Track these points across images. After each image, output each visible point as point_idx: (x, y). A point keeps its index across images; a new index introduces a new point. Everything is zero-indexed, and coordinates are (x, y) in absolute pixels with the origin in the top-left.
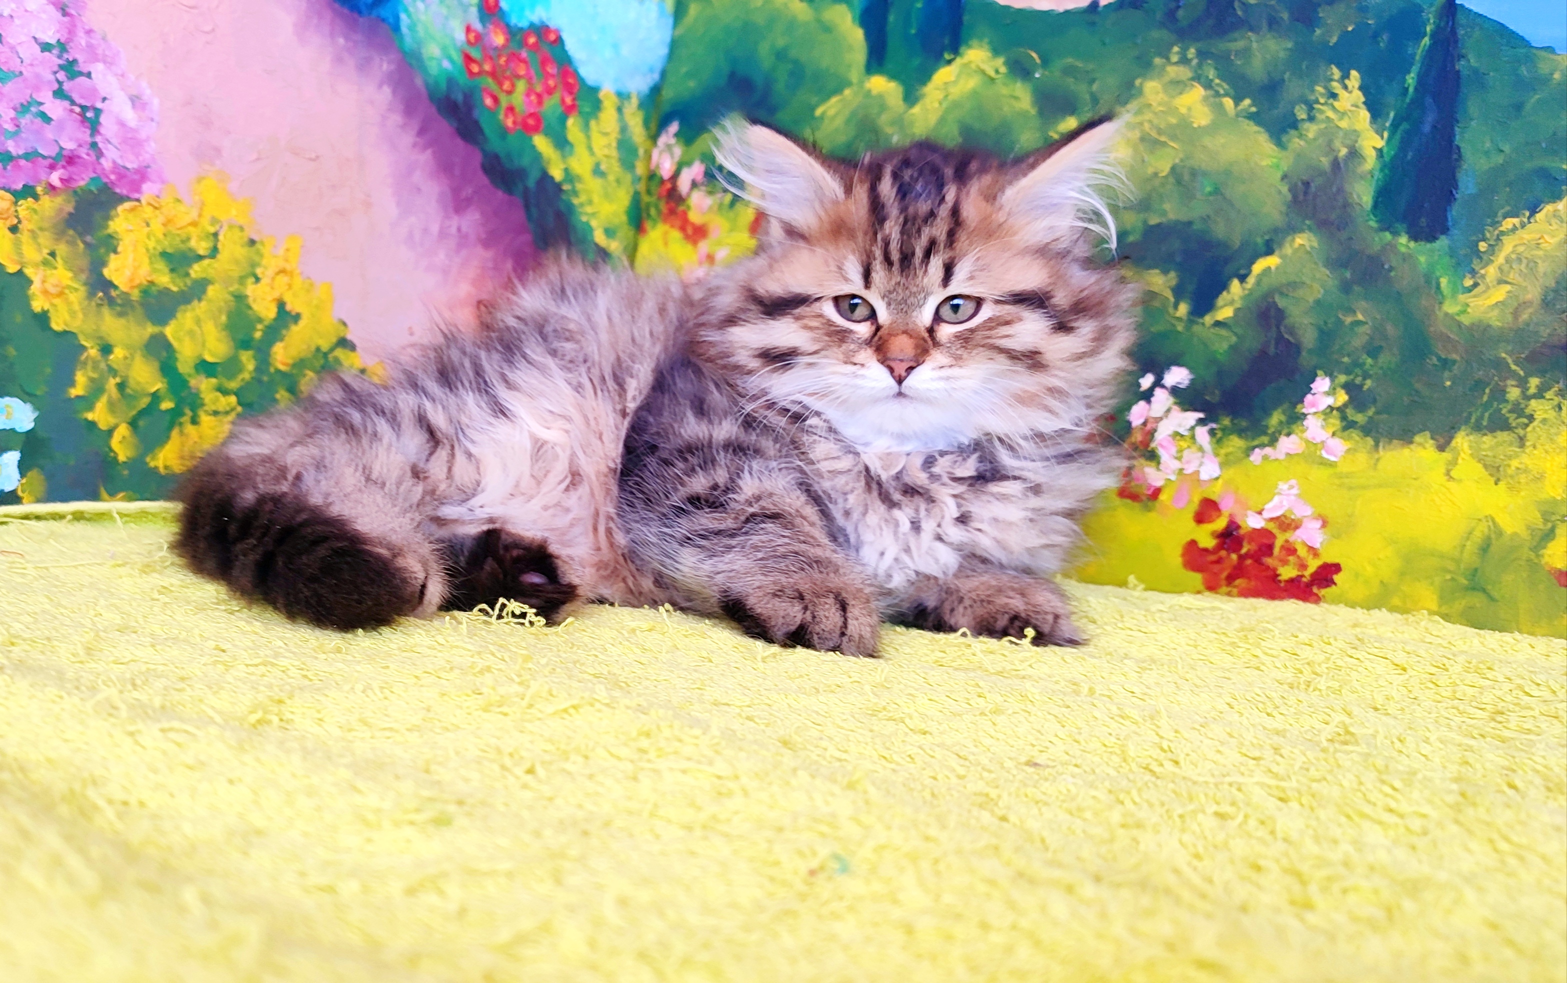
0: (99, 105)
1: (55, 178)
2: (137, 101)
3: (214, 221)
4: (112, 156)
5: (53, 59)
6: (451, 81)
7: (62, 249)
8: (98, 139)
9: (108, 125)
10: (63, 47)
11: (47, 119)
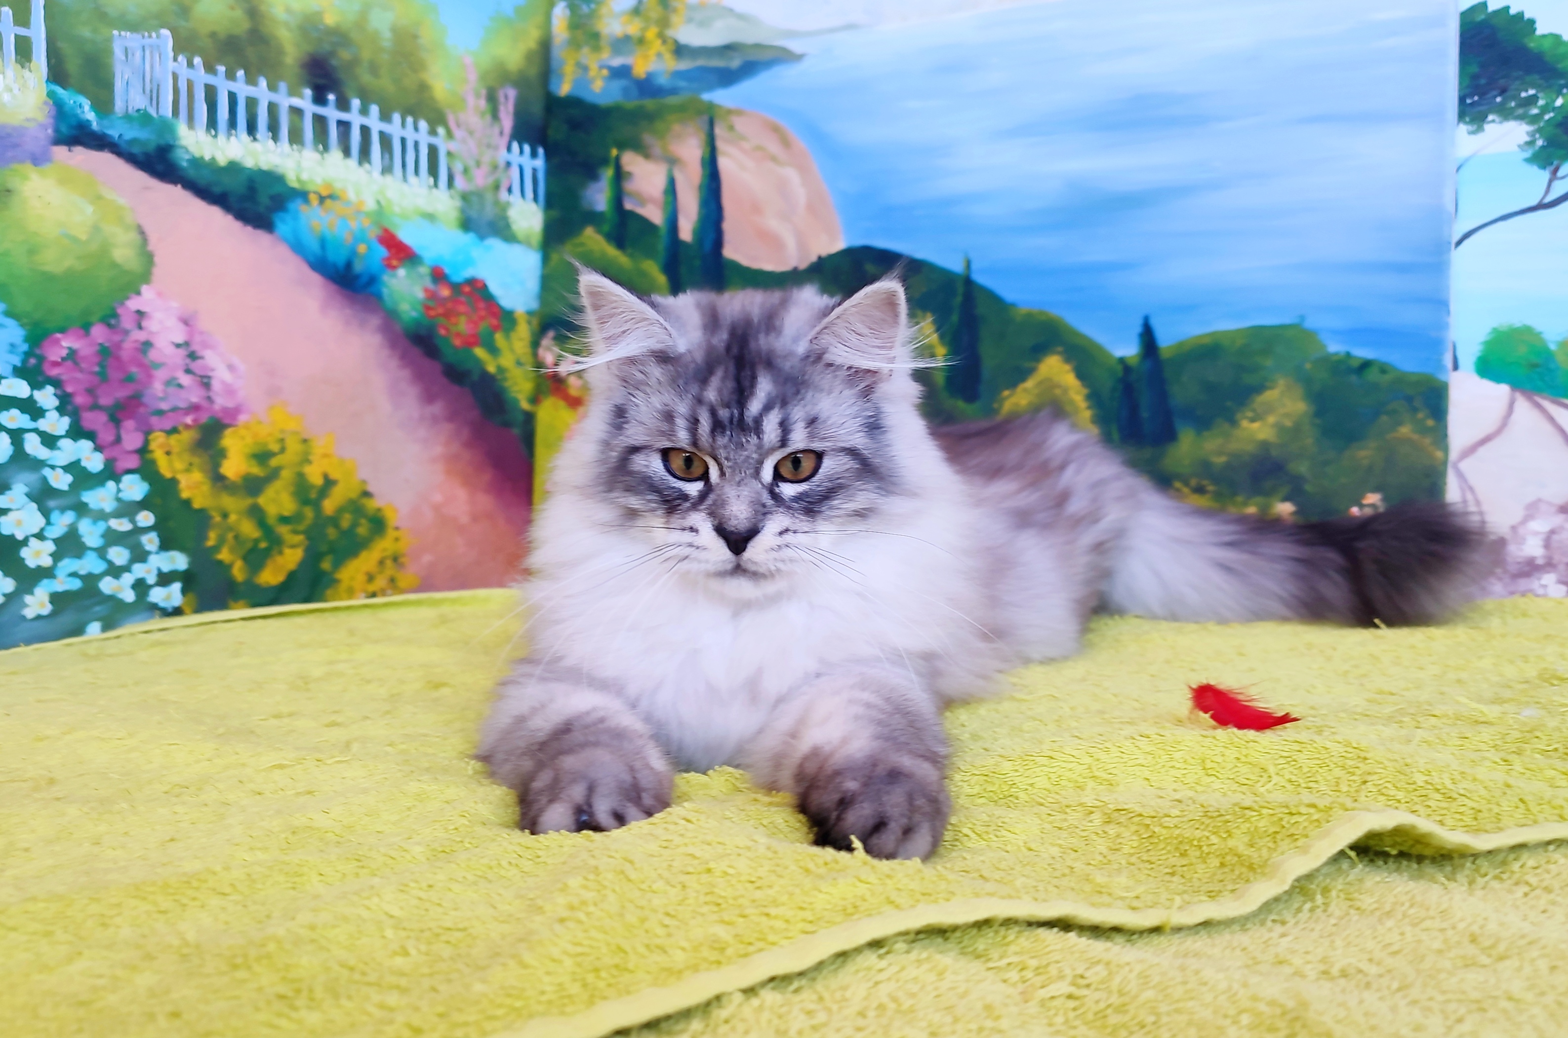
0: (210, 374)
1: (189, 420)
2: (231, 368)
3: (282, 431)
4: (221, 402)
5: (182, 352)
6: (418, 323)
7: (196, 460)
8: (211, 394)
9: (216, 385)
10: (187, 344)
11: (180, 386)
